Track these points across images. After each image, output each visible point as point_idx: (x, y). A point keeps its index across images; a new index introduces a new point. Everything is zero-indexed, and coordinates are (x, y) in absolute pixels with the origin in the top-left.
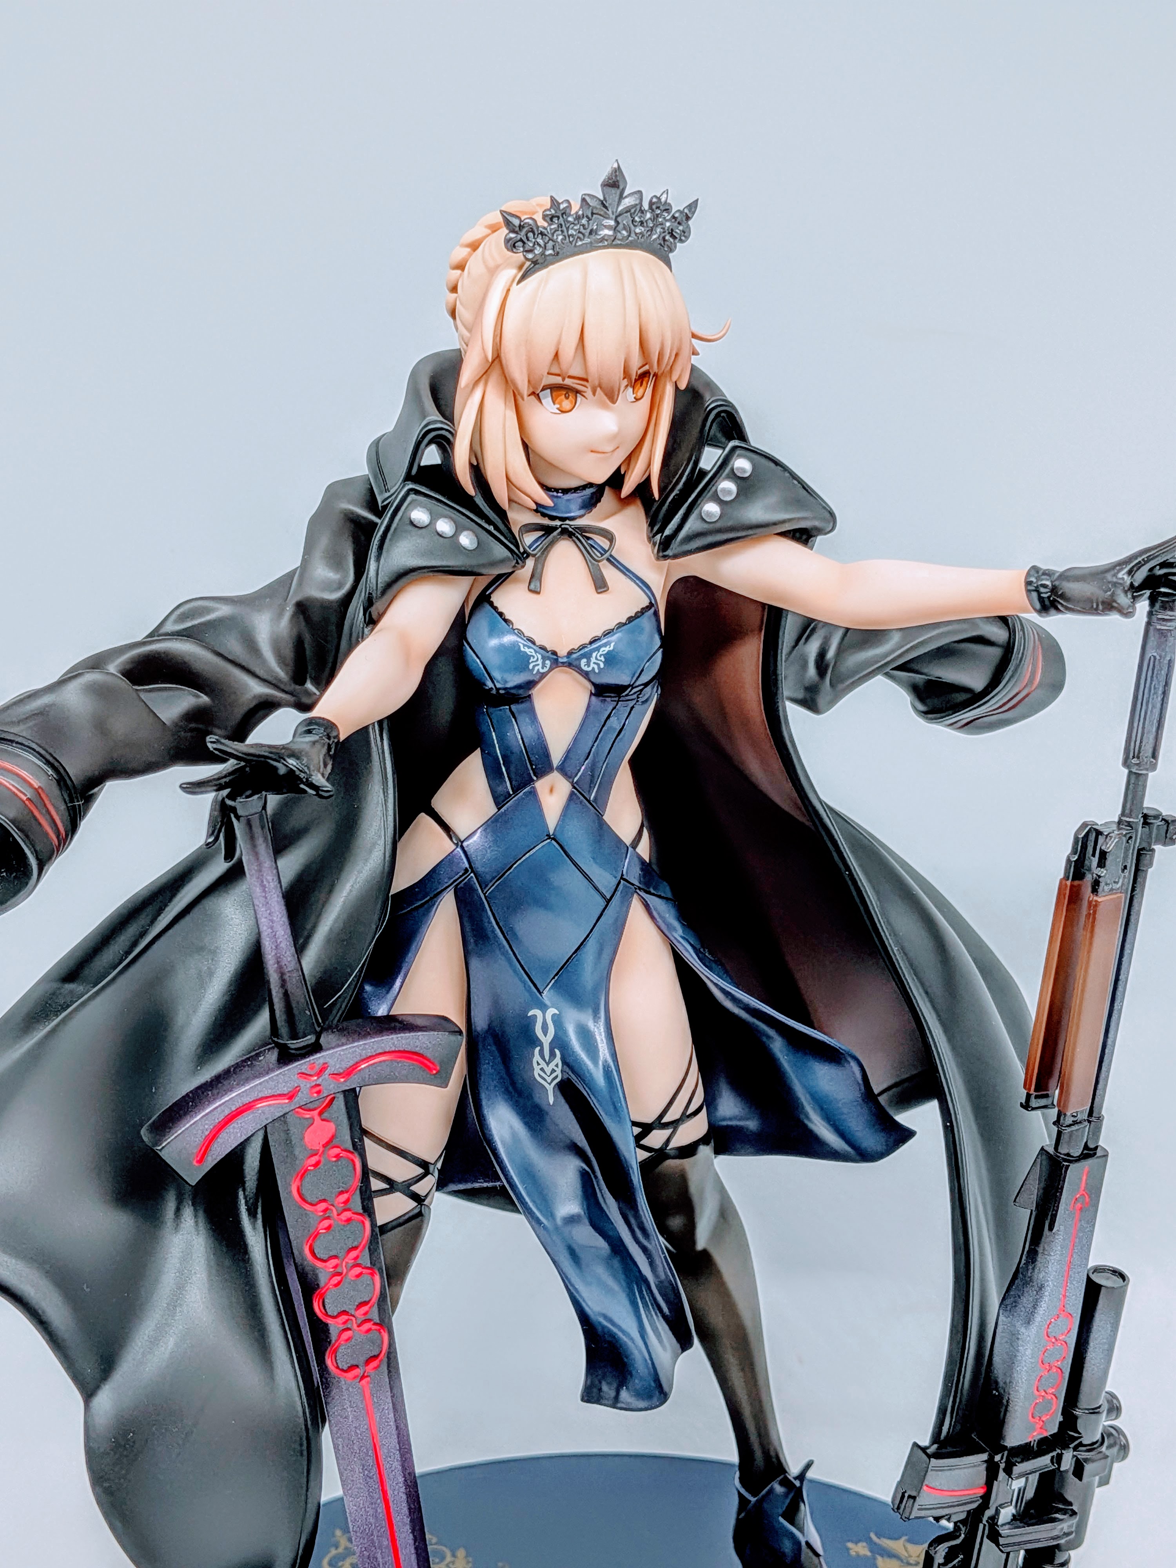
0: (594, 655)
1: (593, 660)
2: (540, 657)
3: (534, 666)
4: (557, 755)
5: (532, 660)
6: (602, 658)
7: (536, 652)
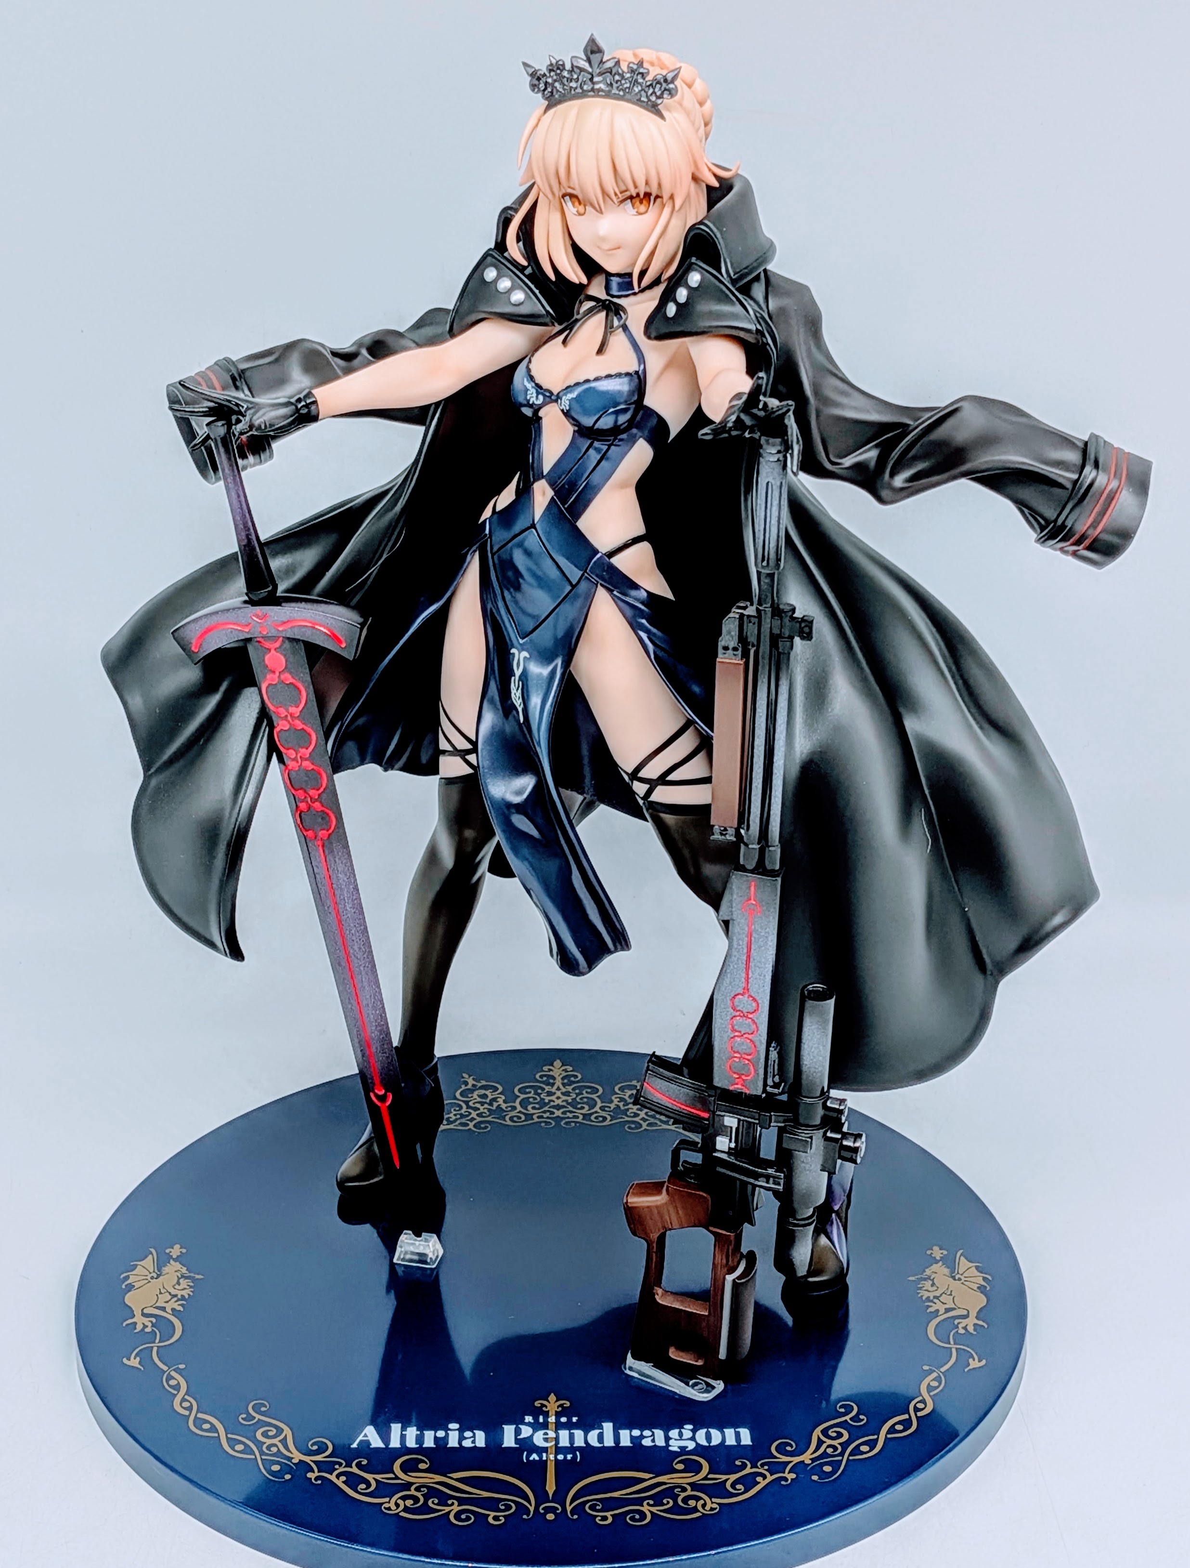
0: (564, 398)
1: (563, 403)
2: (534, 391)
3: (531, 397)
4: (547, 468)
5: (529, 392)
6: (568, 402)
7: (533, 387)
